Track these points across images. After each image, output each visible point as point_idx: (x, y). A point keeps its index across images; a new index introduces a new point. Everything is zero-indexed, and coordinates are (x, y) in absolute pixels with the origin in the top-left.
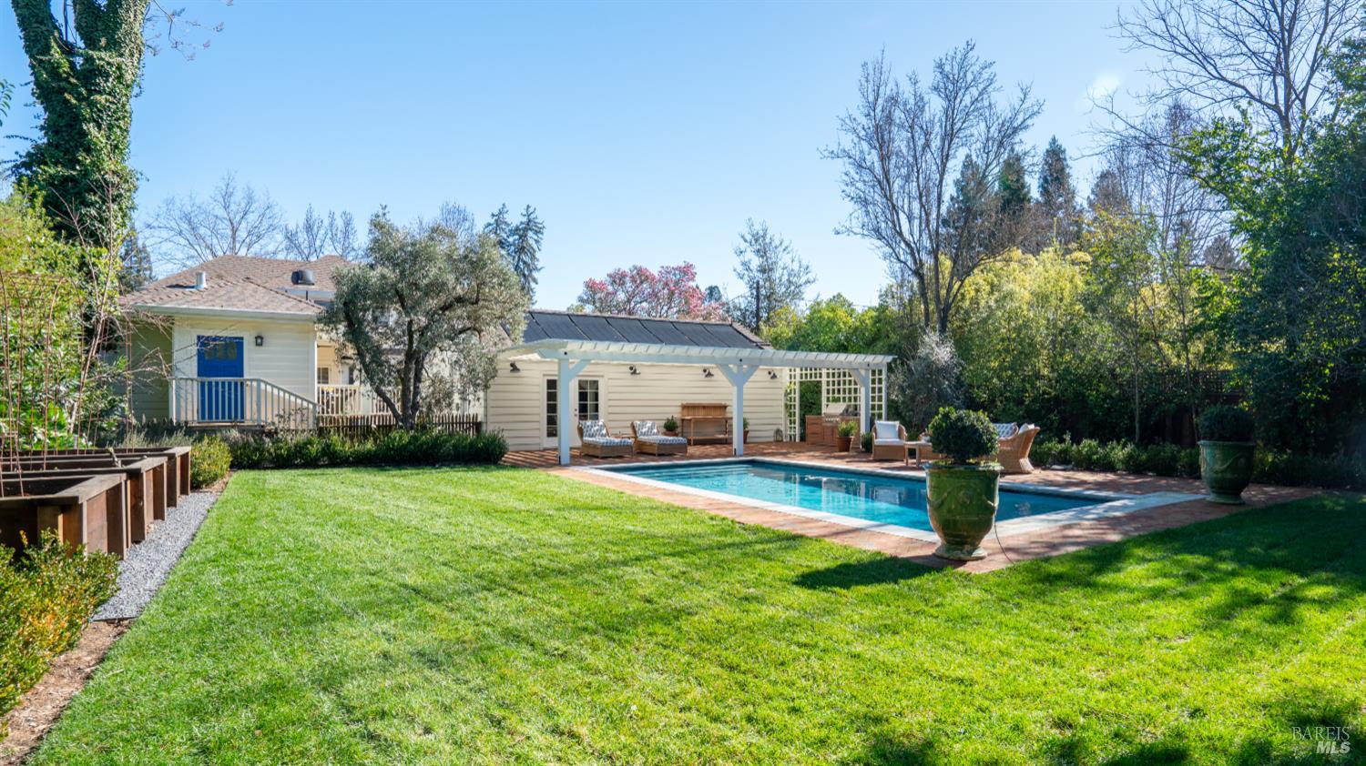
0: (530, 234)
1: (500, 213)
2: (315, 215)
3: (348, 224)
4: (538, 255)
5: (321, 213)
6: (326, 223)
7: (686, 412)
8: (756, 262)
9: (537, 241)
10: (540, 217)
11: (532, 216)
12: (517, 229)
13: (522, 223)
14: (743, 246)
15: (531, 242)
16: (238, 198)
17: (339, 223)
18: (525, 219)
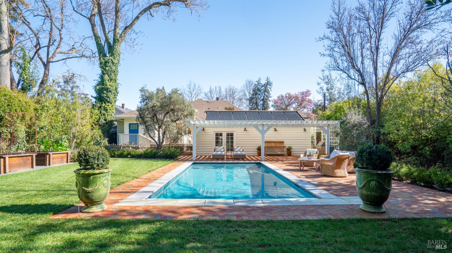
0: (268, 86)
1: (259, 80)
2: (212, 88)
3: (220, 89)
4: (270, 92)
5: (213, 87)
6: (215, 90)
7: (266, 144)
8: (325, 87)
9: (270, 88)
10: (271, 80)
11: (268, 81)
12: (264, 85)
13: (266, 83)
14: (320, 81)
15: (268, 88)
16: (192, 86)
17: (218, 89)
18: (266, 82)
